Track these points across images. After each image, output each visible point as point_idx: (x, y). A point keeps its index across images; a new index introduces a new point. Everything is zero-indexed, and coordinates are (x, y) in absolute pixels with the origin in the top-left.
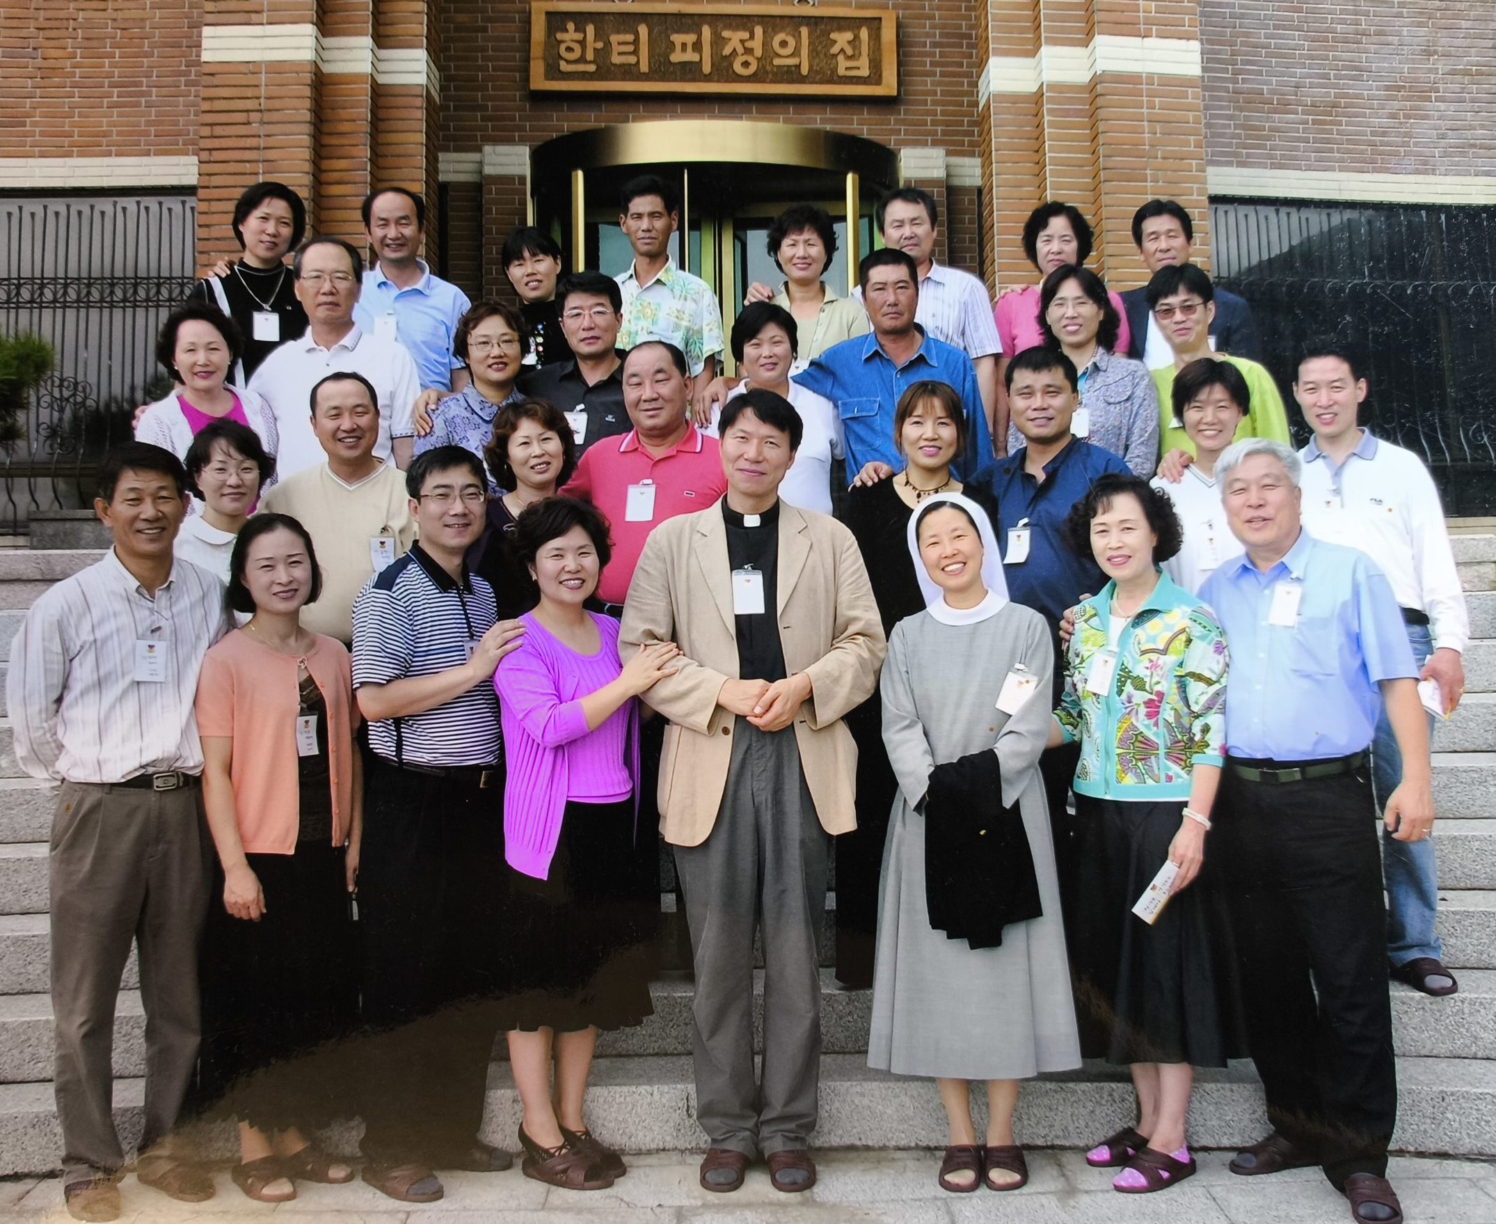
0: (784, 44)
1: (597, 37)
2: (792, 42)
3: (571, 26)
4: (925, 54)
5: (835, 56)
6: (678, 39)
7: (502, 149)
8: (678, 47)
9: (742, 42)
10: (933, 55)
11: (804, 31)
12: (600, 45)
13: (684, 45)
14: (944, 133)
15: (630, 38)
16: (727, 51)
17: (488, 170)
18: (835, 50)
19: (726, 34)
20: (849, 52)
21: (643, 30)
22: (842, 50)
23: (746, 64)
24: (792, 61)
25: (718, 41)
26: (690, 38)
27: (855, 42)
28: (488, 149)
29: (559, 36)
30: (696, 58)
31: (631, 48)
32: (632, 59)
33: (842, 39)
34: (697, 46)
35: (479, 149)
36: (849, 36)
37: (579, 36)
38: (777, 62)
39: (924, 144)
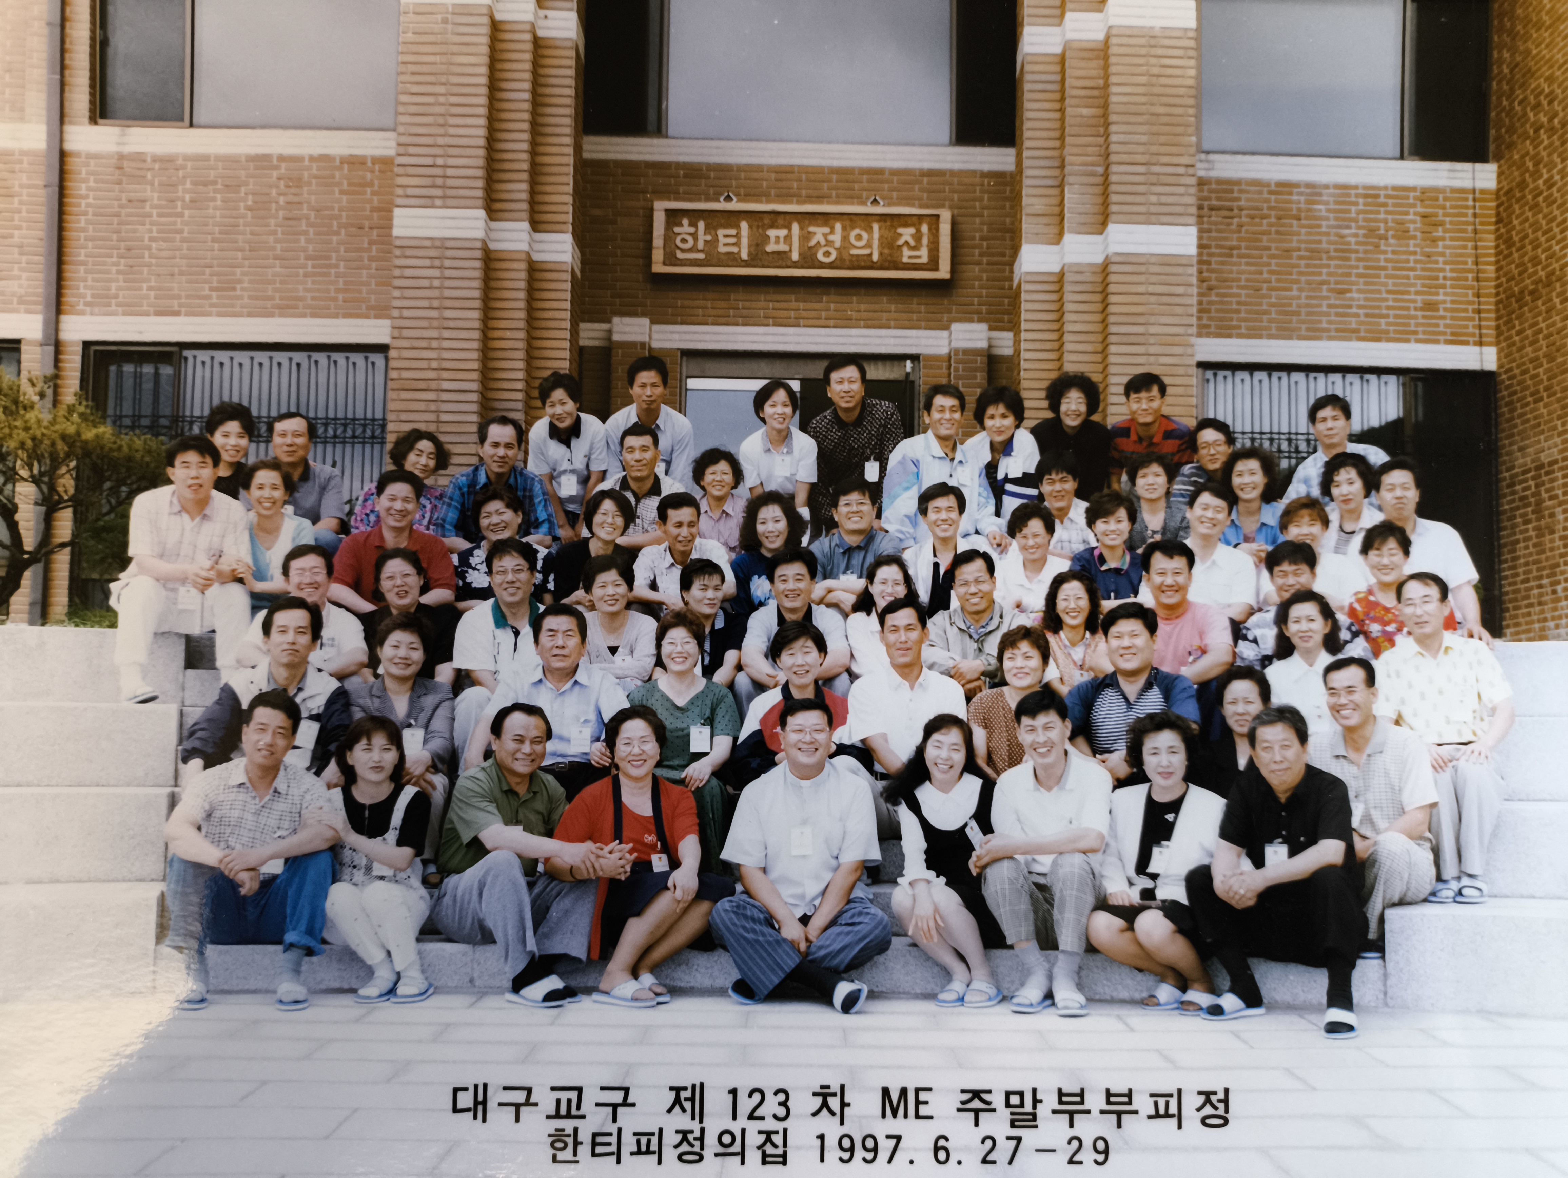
0: (859, 237)
1: (707, 231)
2: (865, 235)
3: (685, 222)
4: (974, 247)
5: (900, 247)
6: (772, 233)
7: (627, 320)
8: (773, 240)
9: (825, 235)
10: (980, 247)
11: (876, 227)
12: (709, 238)
13: (777, 238)
14: (989, 312)
15: (733, 232)
16: (813, 243)
17: (616, 337)
18: (901, 242)
20: (912, 243)
21: (744, 225)
22: (907, 243)
24: (866, 252)
25: (806, 237)
26: (783, 233)
27: (918, 237)
28: (616, 320)
29: (677, 230)
30: (786, 248)
31: (733, 240)
32: (735, 250)
33: (907, 234)
34: (788, 238)
35: (609, 321)
36: (912, 230)
37: (692, 230)
38: (854, 252)
39: (971, 321)
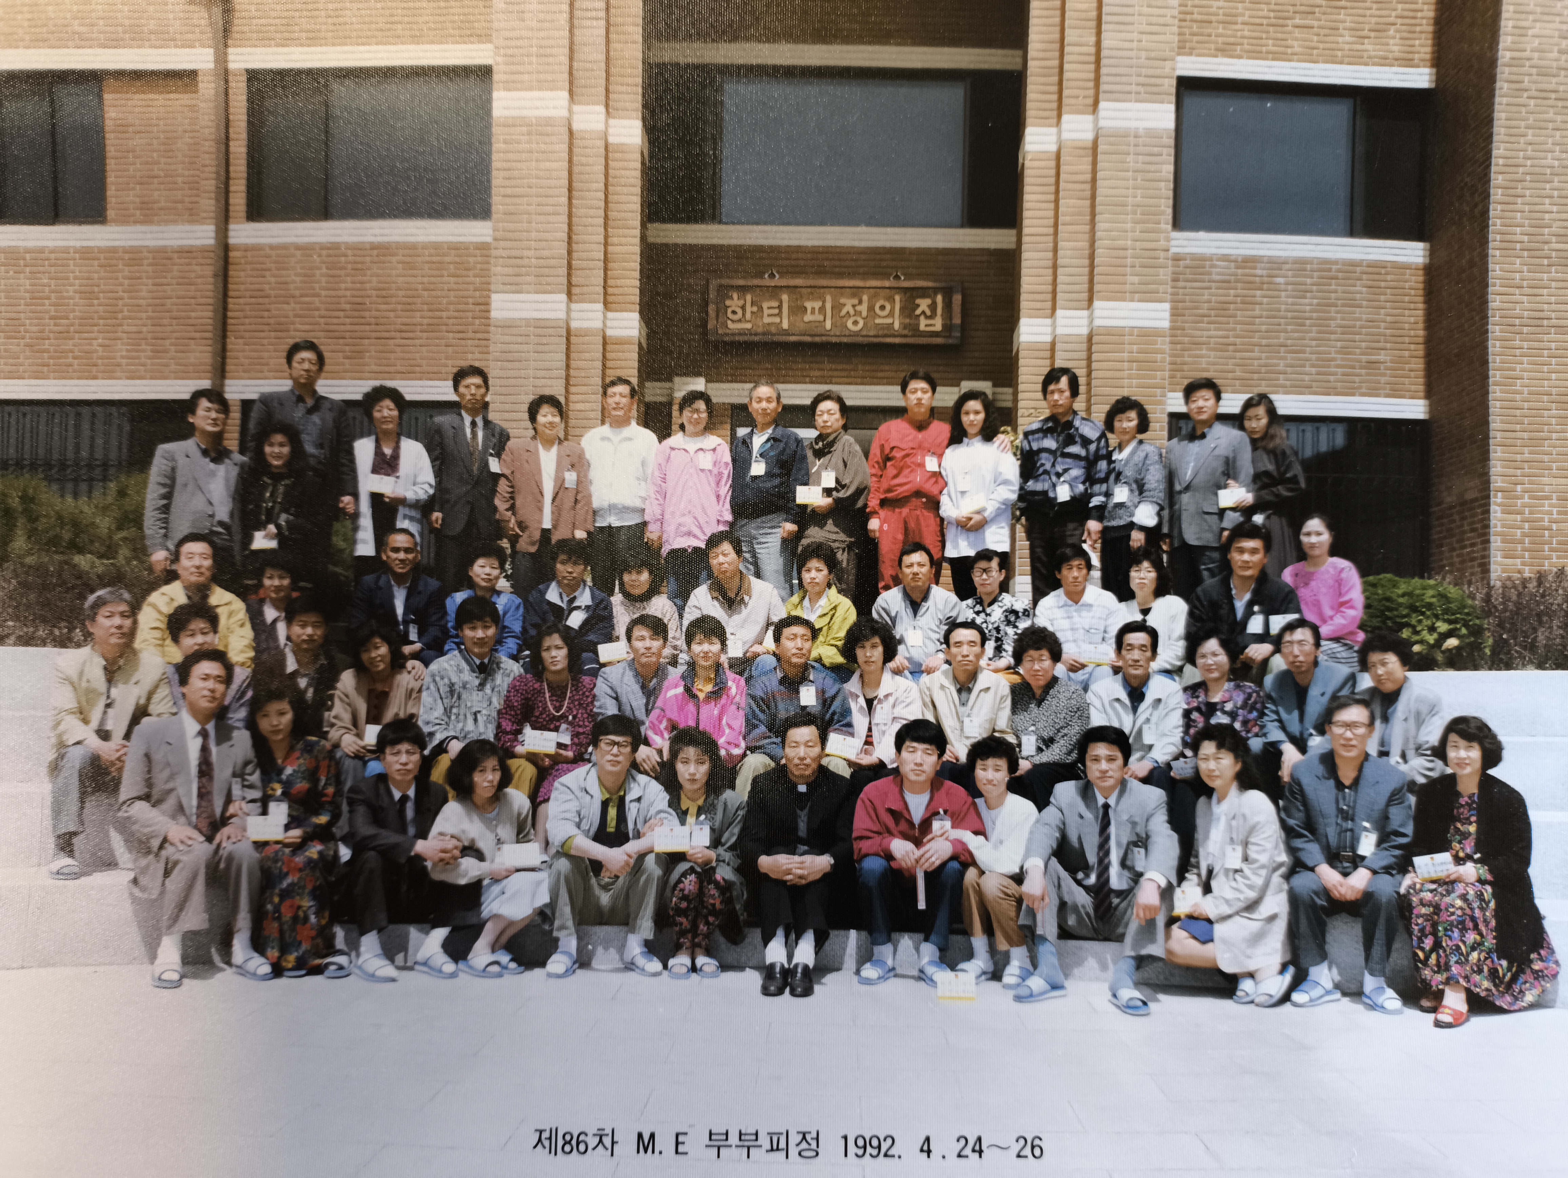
0: (882, 308)
1: (753, 304)
2: (888, 307)
3: (735, 296)
4: (980, 316)
5: (918, 317)
6: (809, 305)
7: (685, 378)
8: (810, 311)
9: (854, 306)
10: (984, 316)
11: (897, 298)
12: (755, 309)
13: (813, 309)
14: (993, 372)
15: (775, 304)
16: (843, 312)
18: (918, 312)
19: (842, 301)
20: (928, 313)
21: (785, 297)
22: (923, 312)
23: (855, 323)
24: (889, 321)
25: (837, 307)
26: (817, 305)
27: (933, 307)
29: (728, 303)
30: (821, 318)
31: (776, 311)
32: (777, 320)
33: (924, 304)
34: (822, 310)
35: (670, 380)
36: (928, 301)
37: (741, 303)
38: (878, 321)
39: (977, 376)
